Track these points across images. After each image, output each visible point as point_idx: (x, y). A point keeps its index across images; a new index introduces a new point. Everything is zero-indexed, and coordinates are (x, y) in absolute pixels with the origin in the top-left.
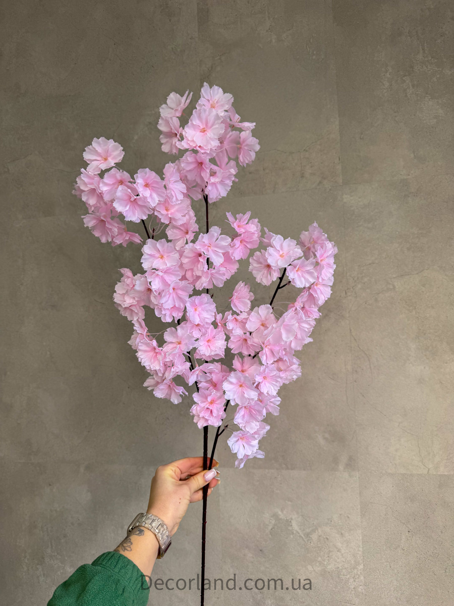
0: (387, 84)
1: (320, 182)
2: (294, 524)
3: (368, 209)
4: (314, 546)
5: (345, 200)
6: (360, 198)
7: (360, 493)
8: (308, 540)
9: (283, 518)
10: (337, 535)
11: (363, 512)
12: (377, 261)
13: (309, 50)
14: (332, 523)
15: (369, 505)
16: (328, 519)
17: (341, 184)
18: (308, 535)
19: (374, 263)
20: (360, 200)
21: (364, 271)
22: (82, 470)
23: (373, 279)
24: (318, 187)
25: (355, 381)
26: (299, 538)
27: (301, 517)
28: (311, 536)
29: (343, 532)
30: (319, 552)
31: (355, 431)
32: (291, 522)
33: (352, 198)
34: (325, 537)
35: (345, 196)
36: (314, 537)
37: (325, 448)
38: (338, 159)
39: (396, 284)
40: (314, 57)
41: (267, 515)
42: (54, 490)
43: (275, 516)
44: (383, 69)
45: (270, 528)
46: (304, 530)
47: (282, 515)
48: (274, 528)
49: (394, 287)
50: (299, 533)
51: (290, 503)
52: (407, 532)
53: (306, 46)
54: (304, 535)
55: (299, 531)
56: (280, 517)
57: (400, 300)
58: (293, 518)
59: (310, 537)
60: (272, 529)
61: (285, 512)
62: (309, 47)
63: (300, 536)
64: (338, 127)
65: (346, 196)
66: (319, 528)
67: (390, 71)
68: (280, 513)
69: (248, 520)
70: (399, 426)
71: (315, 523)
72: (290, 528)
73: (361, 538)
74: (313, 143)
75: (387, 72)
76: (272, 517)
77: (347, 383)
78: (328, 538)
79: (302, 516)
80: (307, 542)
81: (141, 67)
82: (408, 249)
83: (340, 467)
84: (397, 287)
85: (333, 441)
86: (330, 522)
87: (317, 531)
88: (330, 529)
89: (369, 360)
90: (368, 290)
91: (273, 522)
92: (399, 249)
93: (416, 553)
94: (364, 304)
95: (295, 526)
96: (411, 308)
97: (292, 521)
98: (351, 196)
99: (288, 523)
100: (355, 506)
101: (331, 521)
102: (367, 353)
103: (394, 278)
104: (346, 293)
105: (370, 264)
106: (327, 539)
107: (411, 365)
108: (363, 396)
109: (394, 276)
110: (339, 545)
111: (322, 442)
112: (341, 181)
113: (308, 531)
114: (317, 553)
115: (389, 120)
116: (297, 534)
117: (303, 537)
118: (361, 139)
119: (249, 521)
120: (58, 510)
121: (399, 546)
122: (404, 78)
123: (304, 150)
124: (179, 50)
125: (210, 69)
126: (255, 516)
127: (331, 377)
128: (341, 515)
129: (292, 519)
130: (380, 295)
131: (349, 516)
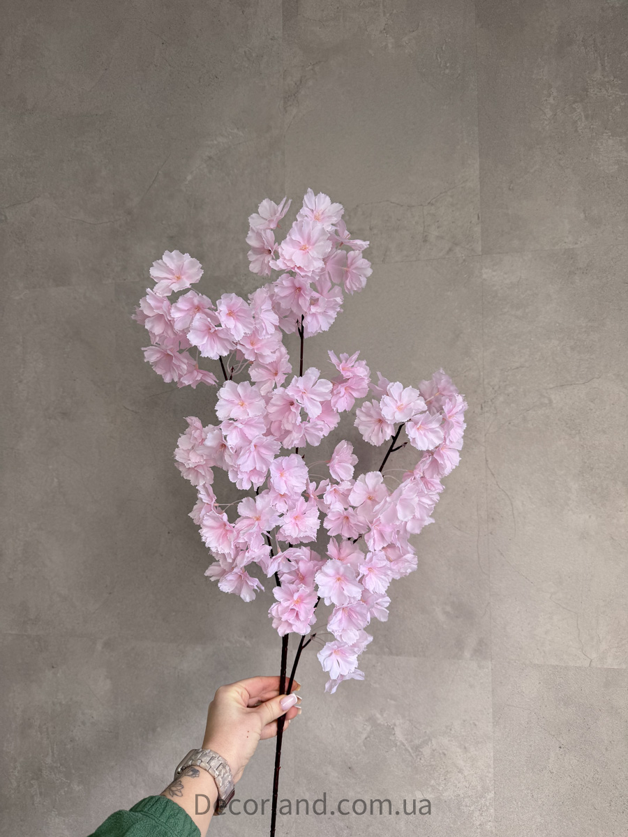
0: (549, 114)
1: (450, 250)
2: (398, 731)
3: (517, 290)
4: (425, 764)
5: (485, 276)
6: (506, 274)
7: (493, 691)
8: (417, 756)
9: (382, 723)
10: (459, 750)
11: (497, 719)
12: (527, 365)
13: (439, 60)
14: (453, 732)
15: (505, 708)
16: (447, 727)
17: (480, 254)
18: (417, 748)
19: (522, 367)
20: (506, 276)
21: (509, 378)
22: (99, 647)
23: (521, 390)
24: (447, 257)
25: (491, 533)
26: (404, 752)
27: (408, 722)
28: (421, 750)
29: (467, 745)
30: (432, 772)
31: (489, 603)
32: (393, 729)
33: (494, 273)
34: (441, 752)
35: (484, 270)
36: (426, 751)
37: (445, 626)
38: (477, 217)
39: (553, 397)
40: (447, 71)
41: (361, 718)
42: (58, 675)
43: (371, 720)
44: (545, 92)
45: (364, 736)
46: (411, 741)
47: (380, 719)
48: (369, 737)
49: (551, 401)
50: (404, 746)
51: (393, 702)
52: (558, 749)
53: (437, 56)
54: (412, 749)
55: (405, 742)
56: (379, 722)
57: (559, 420)
58: (397, 723)
59: (419, 751)
60: (366, 738)
61: (385, 715)
62: (440, 58)
63: (406, 750)
64: (478, 172)
65: (486, 270)
66: (433, 739)
67: (555, 94)
68: (378, 716)
69: (333, 724)
70: (550, 598)
71: (428, 732)
72: (392, 738)
73: (492, 754)
74: (441, 193)
75: (549, 95)
76: (367, 721)
77: (479, 536)
78: (446, 752)
79: (410, 721)
80: (415, 758)
81: (200, 78)
82: (573, 349)
83: (466, 654)
84: (554, 402)
85: (457, 617)
86: (449, 731)
87: (429, 743)
88: (449, 741)
89: (512, 504)
90: (512, 405)
91: (369, 728)
92: (559, 348)
93: (569, 778)
94: (507, 424)
95: (399, 735)
96: (573, 432)
97: (395, 728)
98: (494, 271)
99: (390, 730)
100: (485, 709)
101: (451, 730)
102: (509, 494)
103: (551, 388)
104: (482, 408)
105: (517, 368)
106: (445, 754)
107: (570, 512)
108: (502, 554)
109: (551, 386)
110: (461, 763)
111: (441, 618)
112: (480, 249)
113: (417, 742)
114: (430, 774)
115: (551, 165)
116: (402, 746)
117: (410, 750)
118: (510, 189)
119: (335, 727)
120: (64, 703)
121: (546, 768)
122: (574, 106)
123: (429, 203)
124: (254, 55)
125: (298, 83)
126: (343, 719)
127: (457, 526)
128: (464, 721)
129: (395, 725)
130: (530, 412)
131: (477, 723)
